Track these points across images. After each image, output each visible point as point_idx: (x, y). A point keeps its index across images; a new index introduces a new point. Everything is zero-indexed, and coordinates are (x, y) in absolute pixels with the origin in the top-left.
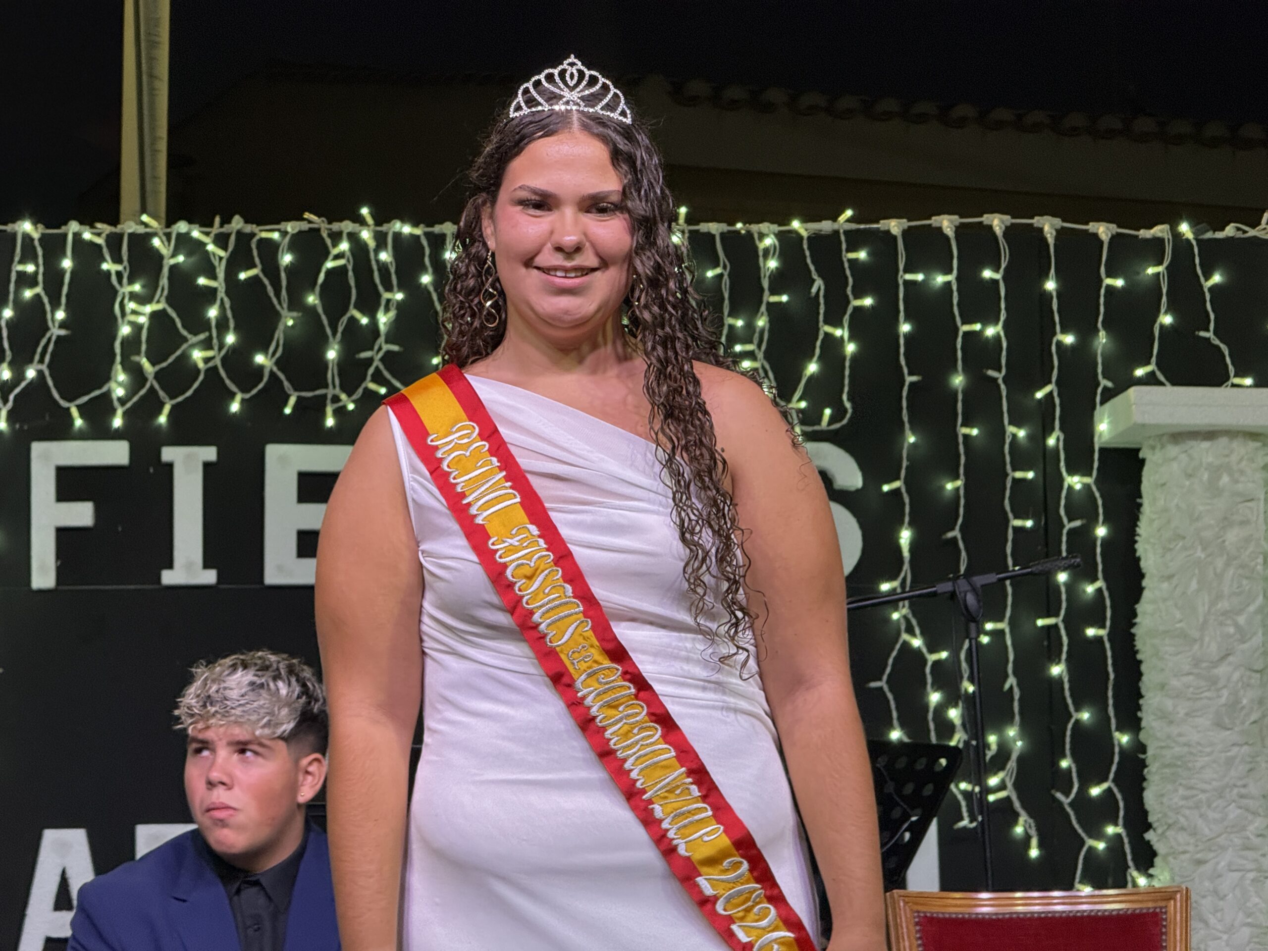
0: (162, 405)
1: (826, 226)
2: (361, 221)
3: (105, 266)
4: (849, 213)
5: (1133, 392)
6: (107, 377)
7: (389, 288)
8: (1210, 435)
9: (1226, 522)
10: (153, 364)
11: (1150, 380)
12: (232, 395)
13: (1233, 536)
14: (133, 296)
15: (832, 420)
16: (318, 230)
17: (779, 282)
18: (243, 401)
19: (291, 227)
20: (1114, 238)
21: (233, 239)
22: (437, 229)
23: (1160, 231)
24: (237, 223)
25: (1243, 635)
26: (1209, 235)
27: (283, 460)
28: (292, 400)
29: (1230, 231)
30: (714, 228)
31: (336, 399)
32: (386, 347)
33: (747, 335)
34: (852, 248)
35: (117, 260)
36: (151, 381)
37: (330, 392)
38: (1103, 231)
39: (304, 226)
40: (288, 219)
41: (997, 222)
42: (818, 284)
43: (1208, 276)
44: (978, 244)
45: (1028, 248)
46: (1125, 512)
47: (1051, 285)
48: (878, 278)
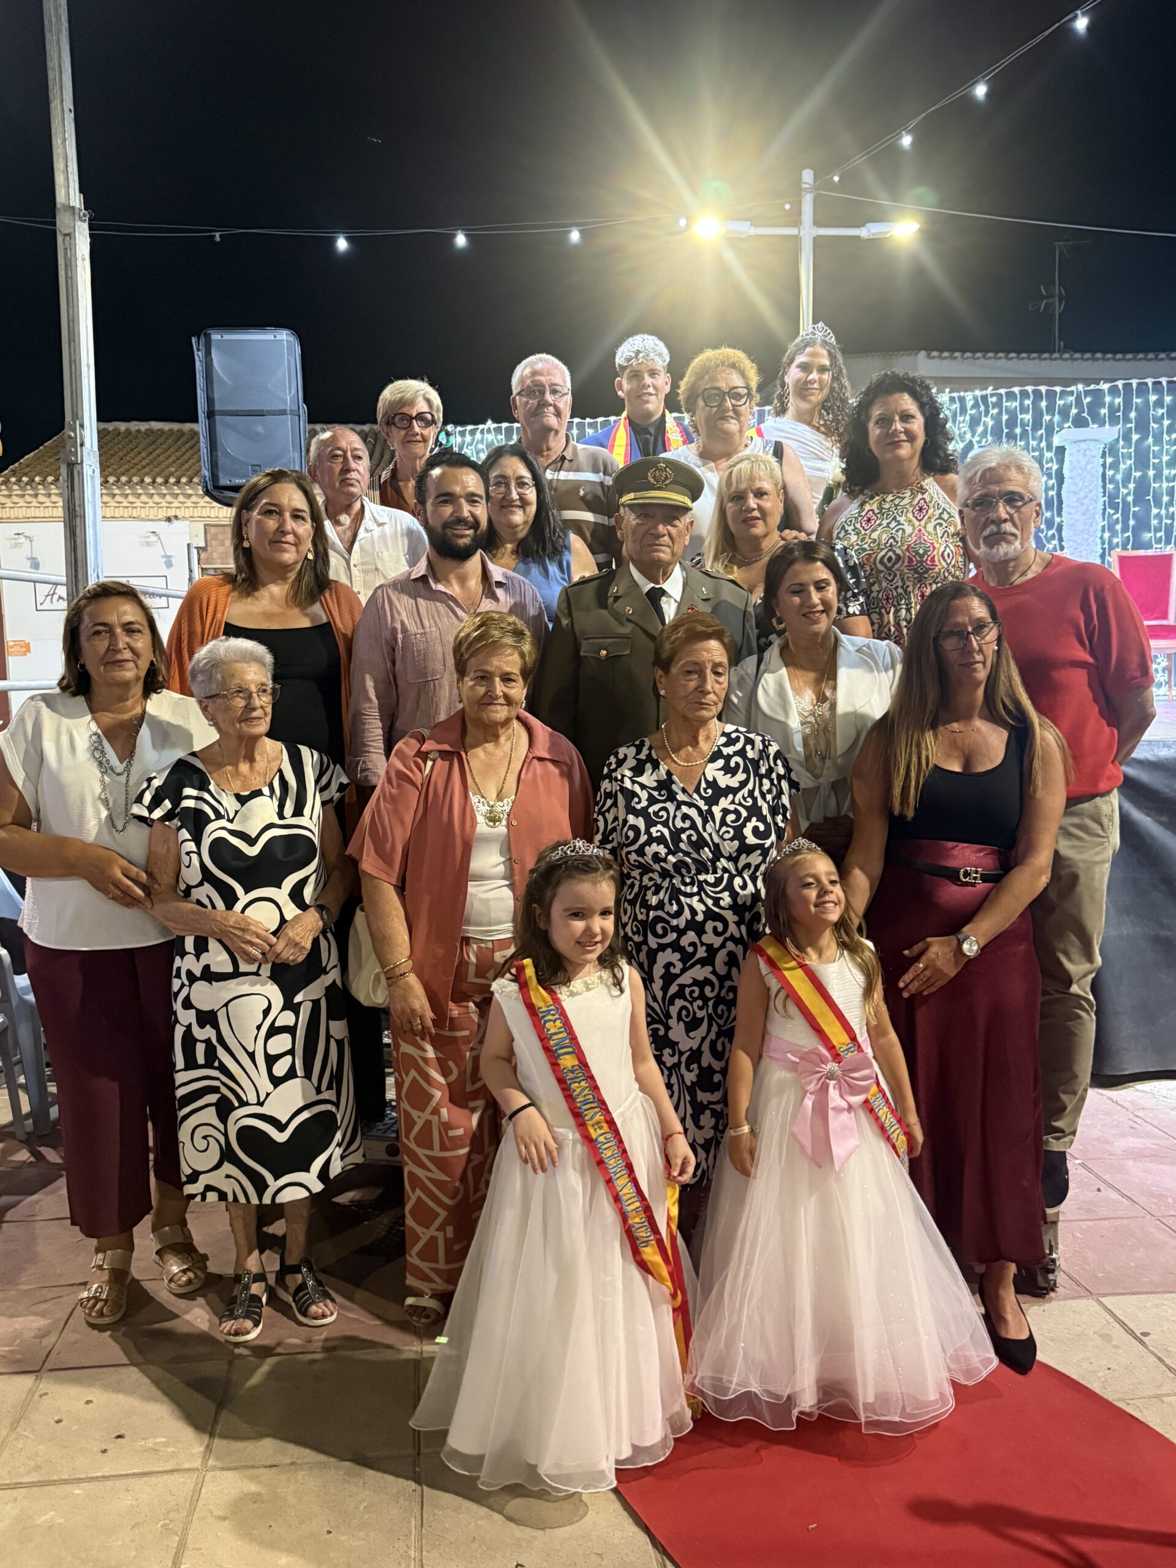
1: (984, 393)
4: (991, 388)
5: (1064, 431)
8: (1084, 441)
9: (1088, 463)
11: (1069, 427)
13: (1089, 467)
17: (973, 407)
20: (1062, 392)
23: (1073, 388)
25: (1091, 491)
26: (1086, 388)
33: (964, 421)
34: (991, 398)
38: (1058, 389)
41: (1030, 389)
42: (982, 408)
43: (1085, 399)
44: (1024, 395)
45: (1038, 395)
46: (1061, 462)
47: (1044, 404)
48: (998, 405)
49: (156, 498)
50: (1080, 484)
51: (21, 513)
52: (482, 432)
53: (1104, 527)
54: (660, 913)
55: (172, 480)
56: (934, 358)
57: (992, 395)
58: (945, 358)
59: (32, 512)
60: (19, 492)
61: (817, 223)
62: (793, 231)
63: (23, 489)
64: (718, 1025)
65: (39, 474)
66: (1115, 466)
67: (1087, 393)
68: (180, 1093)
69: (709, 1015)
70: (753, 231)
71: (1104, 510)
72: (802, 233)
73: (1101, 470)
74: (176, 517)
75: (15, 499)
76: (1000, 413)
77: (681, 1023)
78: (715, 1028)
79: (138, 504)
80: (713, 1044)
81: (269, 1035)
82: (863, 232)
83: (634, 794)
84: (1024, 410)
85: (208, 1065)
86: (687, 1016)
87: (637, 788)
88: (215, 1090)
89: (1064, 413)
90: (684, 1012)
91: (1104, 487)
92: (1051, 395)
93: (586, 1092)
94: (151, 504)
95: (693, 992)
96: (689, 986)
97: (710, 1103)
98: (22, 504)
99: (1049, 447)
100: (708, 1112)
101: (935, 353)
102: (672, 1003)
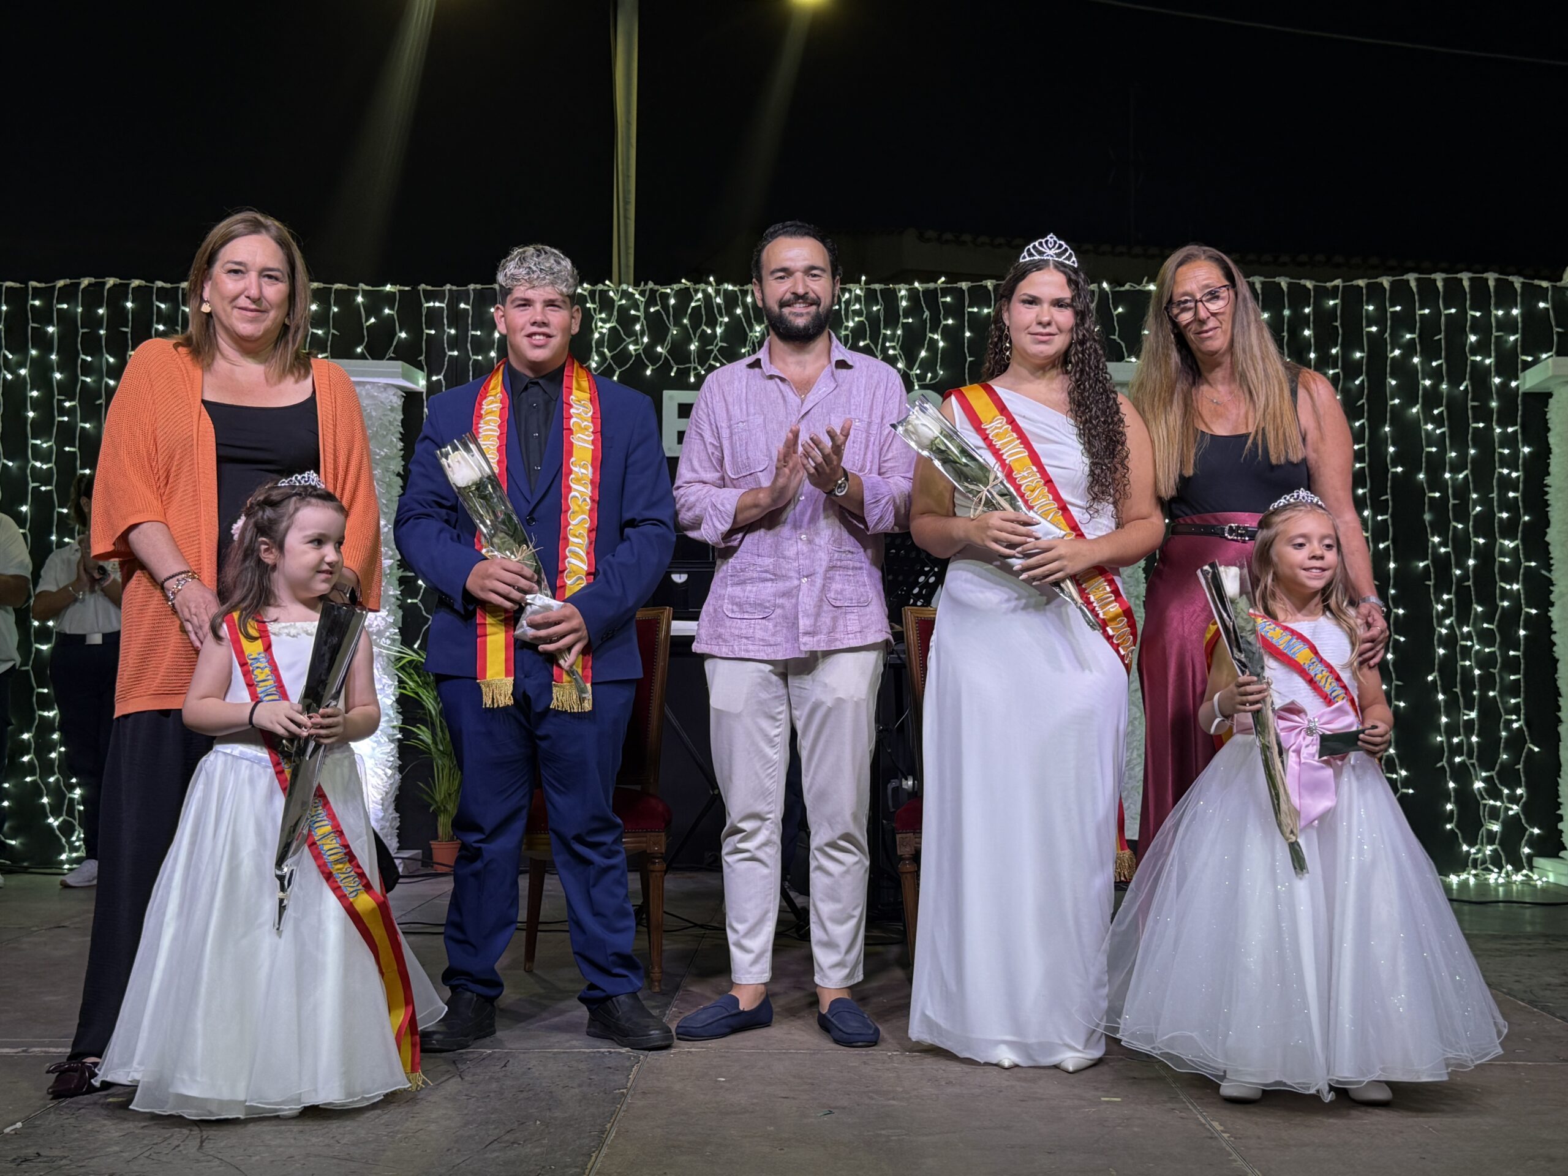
0: (615, 371)
1: (931, 285)
2: (710, 284)
3: (588, 305)
4: (943, 279)
6: (588, 358)
7: (721, 316)
10: (610, 351)
12: (647, 367)
14: (602, 320)
15: (931, 379)
16: (688, 289)
18: (653, 370)
19: (676, 287)
21: (647, 293)
22: (745, 288)
24: (651, 285)
26: (1118, 289)
27: (671, 398)
28: (675, 369)
29: (1127, 287)
30: (877, 286)
31: (695, 369)
32: (720, 344)
34: (944, 296)
35: (593, 302)
36: (609, 360)
37: (692, 365)
39: (682, 286)
40: (675, 283)
42: (927, 314)
43: (1116, 309)
48: (956, 310)
57: (945, 292)
67: (1119, 298)
76: (959, 329)
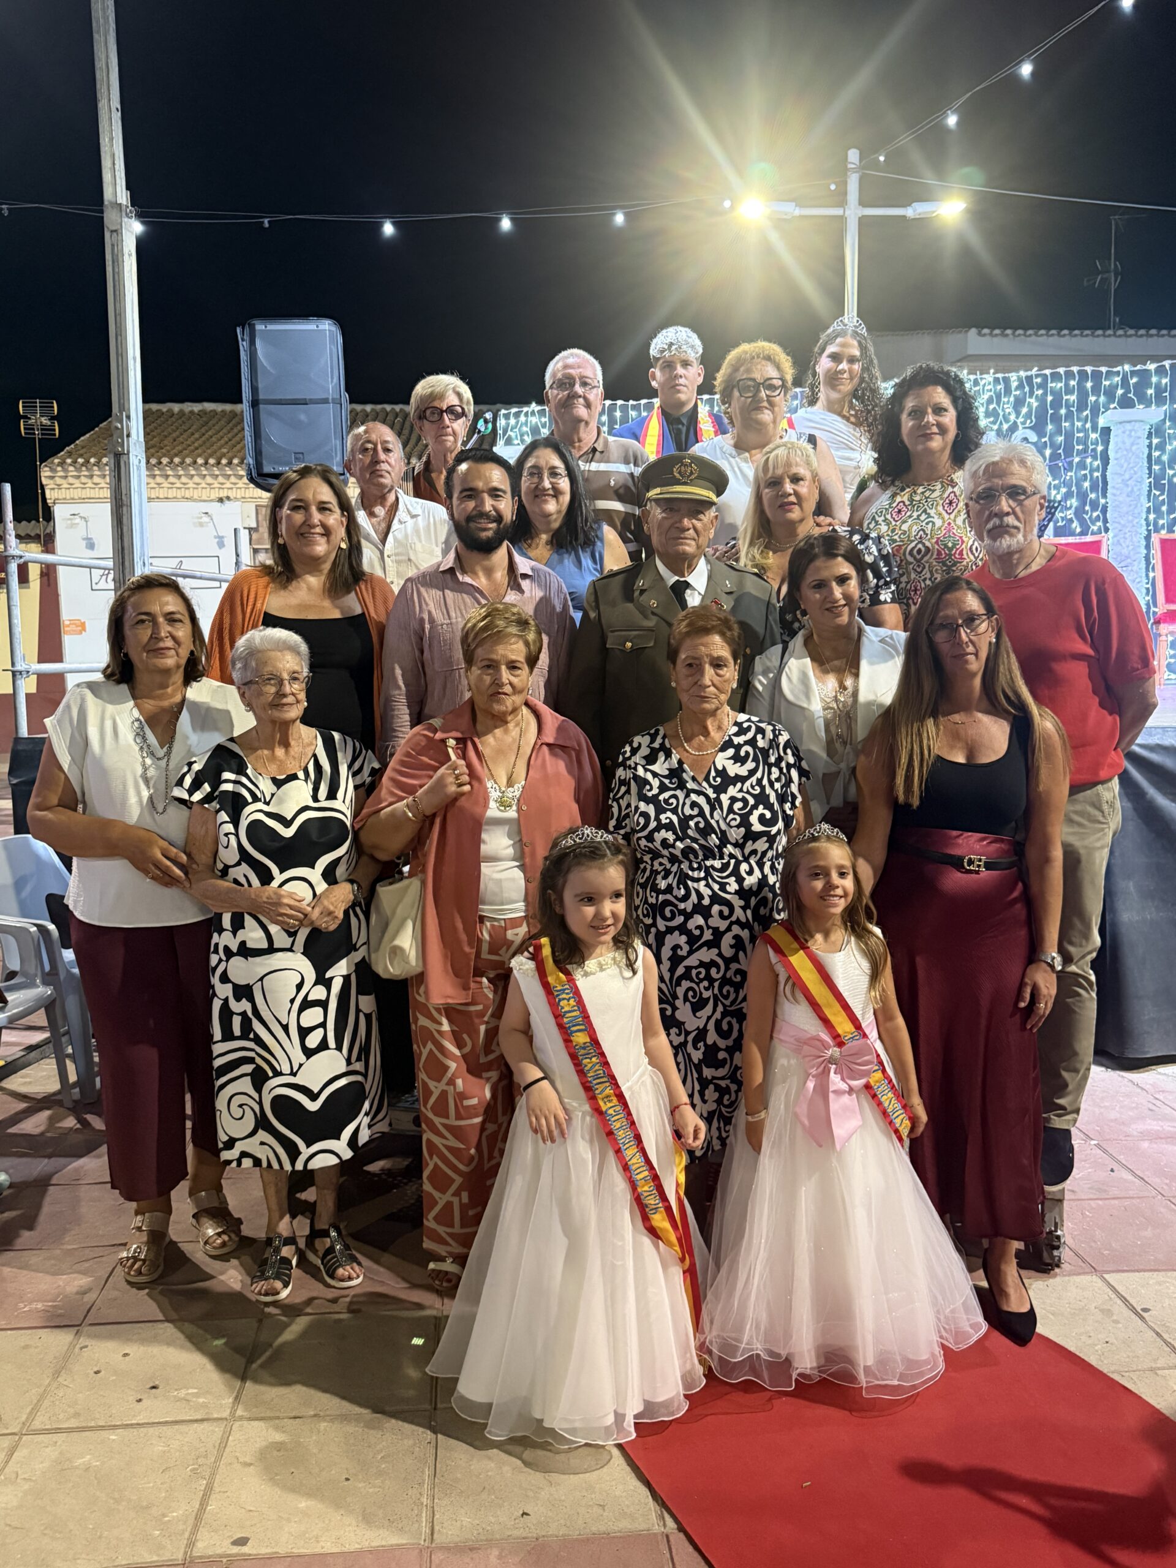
1: (1029, 373)
4: (1036, 369)
5: (1109, 412)
8: (1129, 422)
9: (1133, 444)
11: (1115, 408)
13: (1134, 448)
17: (1017, 388)
20: (1107, 372)
23: (1119, 368)
25: (1135, 473)
26: (1133, 369)
29: (1138, 367)
30: (1000, 375)
33: (1008, 402)
38: (1104, 369)
41: (1075, 369)
42: (1027, 389)
43: (1132, 379)
44: (1069, 375)
45: (1083, 375)
46: (1106, 443)
47: (1089, 385)
48: (1043, 386)
49: (209, 479)
50: (1125, 465)
51: (77, 493)
52: (526, 414)
53: (1149, 509)
54: (668, 897)
55: (224, 461)
56: (985, 335)
57: (1037, 376)
58: (996, 335)
59: (88, 493)
60: (75, 473)
61: (863, 203)
62: (838, 212)
63: (78, 470)
64: (723, 1004)
65: (94, 456)
66: (1161, 447)
67: (1133, 373)
68: (218, 1063)
69: (715, 996)
70: (797, 212)
71: (1150, 491)
72: (847, 213)
73: (1146, 451)
74: (228, 498)
75: (71, 480)
76: (1045, 394)
77: (688, 1004)
78: (720, 1008)
79: (191, 485)
80: (718, 1024)
81: (301, 1010)
82: (909, 212)
83: (646, 782)
84: (1069, 391)
85: (244, 1036)
86: (694, 997)
87: (649, 776)
88: (251, 1060)
89: (1110, 393)
90: (691, 993)
91: (1150, 468)
92: (1097, 376)
93: (597, 1067)
94: (204, 485)
95: (699, 973)
96: (696, 968)
97: (714, 1078)
98: (78, 485)
99: (1094, 428)
100: (712, 1087)
101: (986, 331)
102: (678, 984)
